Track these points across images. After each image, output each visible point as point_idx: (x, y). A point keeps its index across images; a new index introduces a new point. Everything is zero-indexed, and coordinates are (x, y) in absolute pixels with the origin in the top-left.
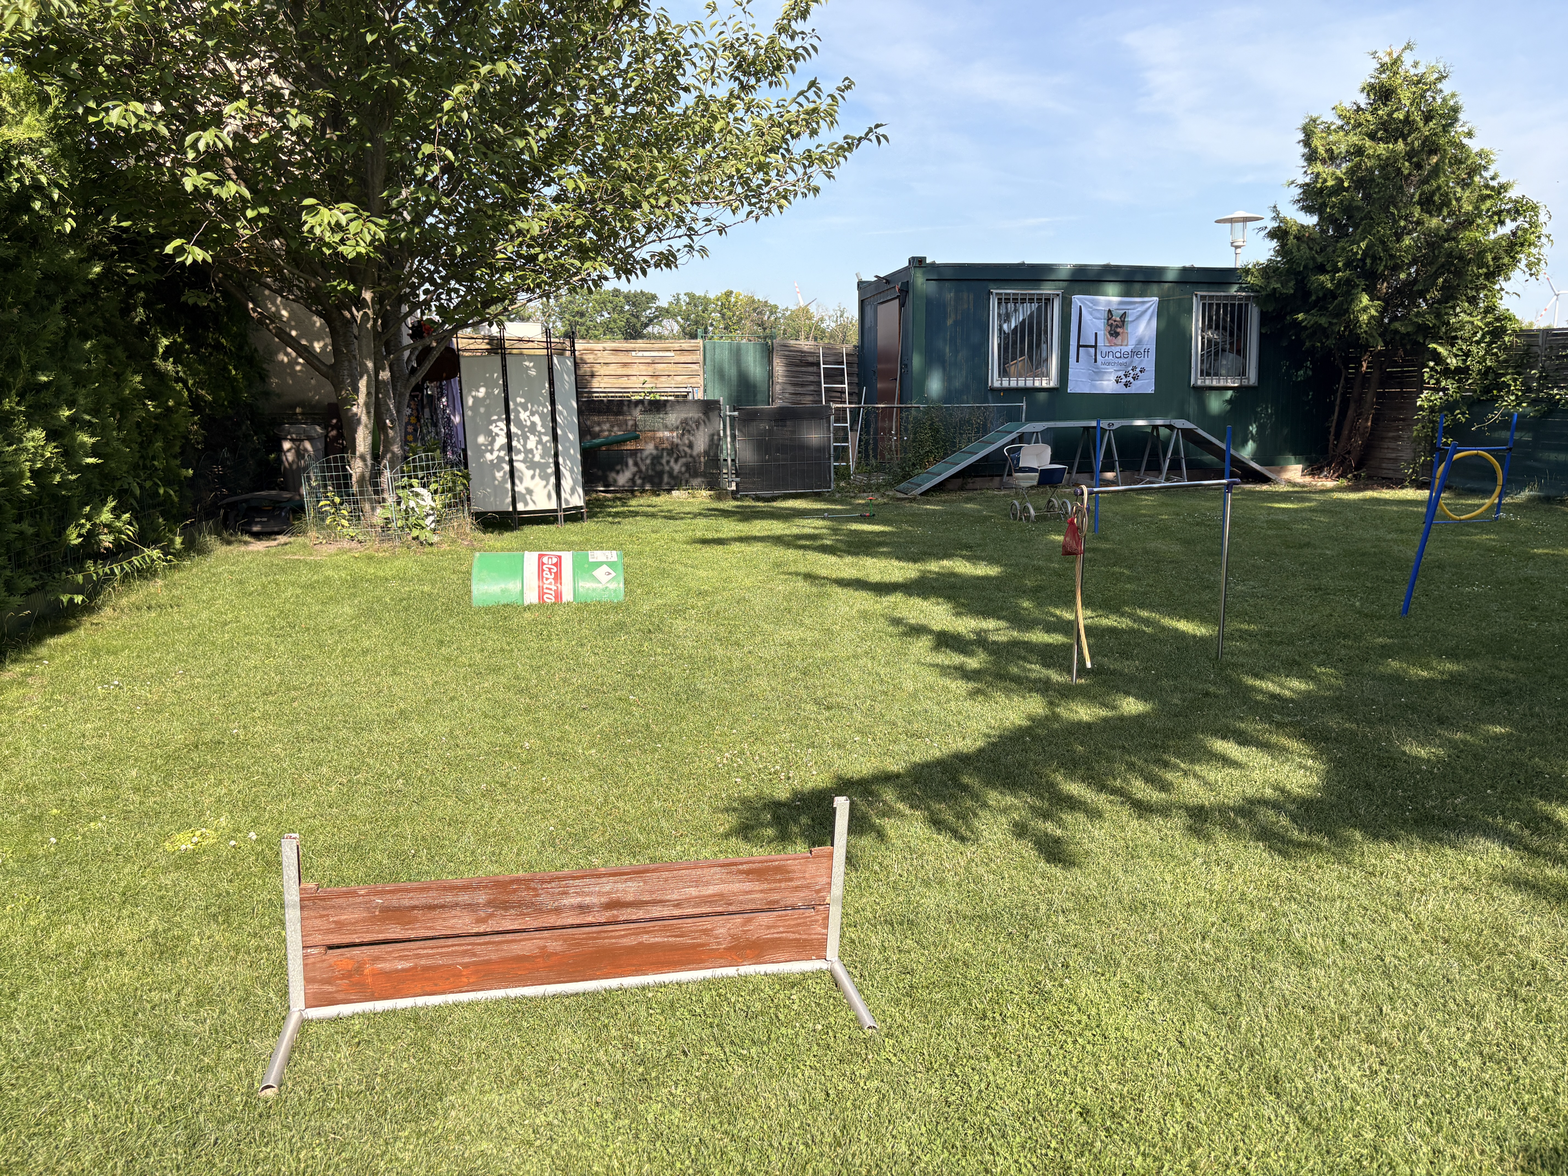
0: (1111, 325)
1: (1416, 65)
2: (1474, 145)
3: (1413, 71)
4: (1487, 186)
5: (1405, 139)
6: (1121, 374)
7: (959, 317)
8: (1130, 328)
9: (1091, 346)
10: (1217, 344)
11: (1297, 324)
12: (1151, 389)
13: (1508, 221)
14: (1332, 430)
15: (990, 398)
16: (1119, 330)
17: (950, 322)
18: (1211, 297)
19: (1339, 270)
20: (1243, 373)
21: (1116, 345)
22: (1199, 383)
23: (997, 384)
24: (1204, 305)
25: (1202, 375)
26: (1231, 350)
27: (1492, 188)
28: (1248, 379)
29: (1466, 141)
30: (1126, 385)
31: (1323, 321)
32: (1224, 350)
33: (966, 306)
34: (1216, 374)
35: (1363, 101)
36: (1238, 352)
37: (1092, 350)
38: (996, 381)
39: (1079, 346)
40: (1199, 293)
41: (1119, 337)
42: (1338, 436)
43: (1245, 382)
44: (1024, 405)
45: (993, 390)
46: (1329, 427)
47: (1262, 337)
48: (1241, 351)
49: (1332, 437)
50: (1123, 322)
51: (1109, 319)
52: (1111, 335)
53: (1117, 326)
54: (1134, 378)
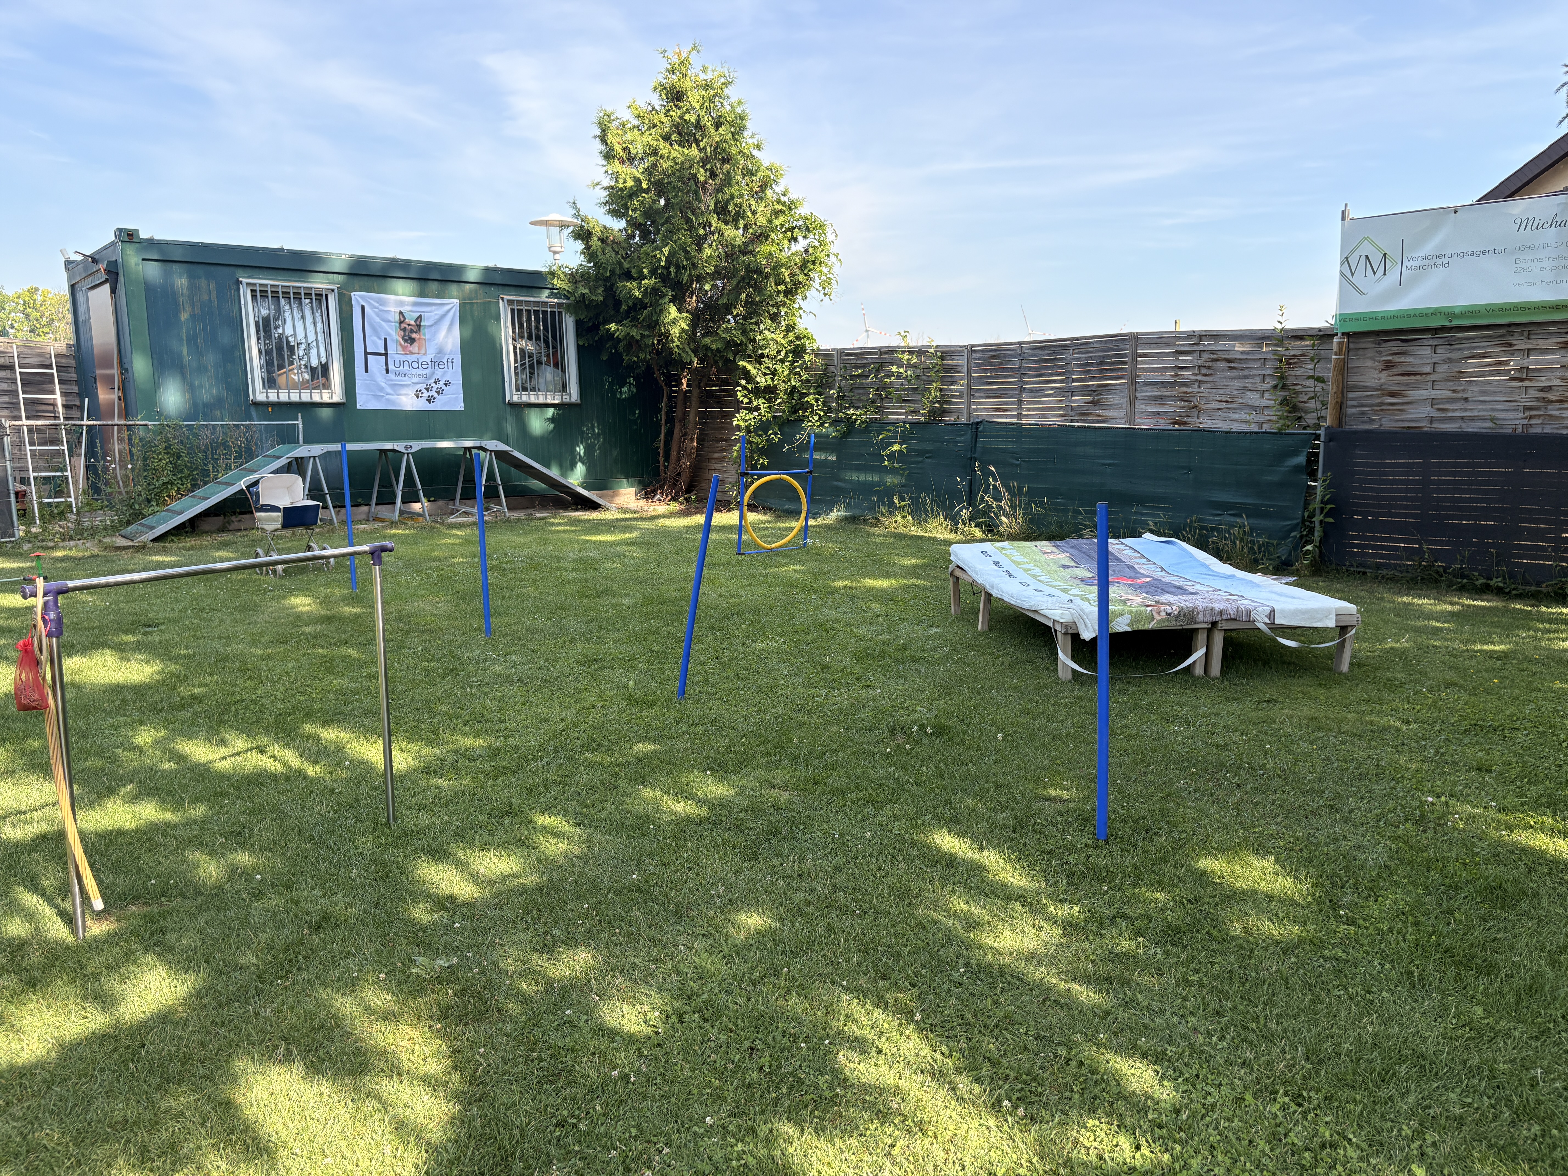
0: (404, 330)
1: (704, 70)
2: (764, 158)
3: (702, 76)
4: (779, 202)
5: (698, 145)
6: (422, 387)
7: (197, 311)
8: (426, 334)
9: (380, 354)
10: (530, 356)
11: (610, 335)
12: (460, 406)
13: (800, 238)
14: (661, 451)
15: (254, 413)
16: (414, 335)
17: (184, 316)
18: (520, 302)
19: (644, 277)
20: (564, 388)
21: (411, 353)
22: (515, 399)
23: (261, 397)
24: (512, 310)
25: (517, 390)
26: (548, 363)
27: (784, 204)
28: (570, 395)
29: (755, 153)
30: (429, 401)
31: (634, 332)
32: (539, 363)
33: (206, 297)
34: (533, 389)
35: (657, 102)
36: (556, 365)
37: (383, 359)
38: (259, 393)
39: (367, 353)
40: (506, 297)
41: (416, 344)
42: (667, 457)
43: (566, 399)
44: (300, 423)
45: (256, 404)
46: (658, 448)
47: (580, 349)
48: (559, 365)
49: (661, 459)
50: (419, 326)
52: (406, 341)
53: (412, 331)
54: (438, 392)
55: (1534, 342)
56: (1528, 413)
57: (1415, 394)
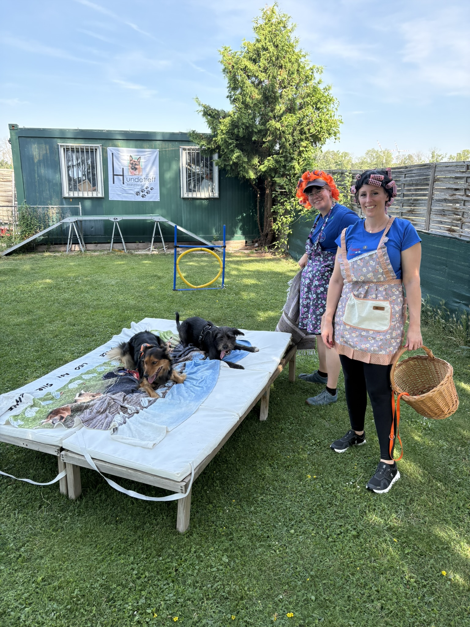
6: (140, 190)
7: (41, 158)
9: (120, 175)
12: (158, 199)
14: (258, 222)
15: (64, 202)
16: (137, 166)
17: (36, 161)
20: (211, 190)
21: (135, 175)
22: (186, 196)
23: (67, 195)
25: (187, 192)
26: (207, 178)
28: (214, 193)
30: (143, 197)
33: (45, 152)
37: (121, 177)
39: (114, 175)
40: (182, 147)
42: (262, 225)
43: (212, 196)
44: (80, 206)
45: (65, 198)
47: (220, 171)
50: (139, 162)
51: (131, 161)
52: (132, 169)
53: (136, 164)
54: (147, 193)
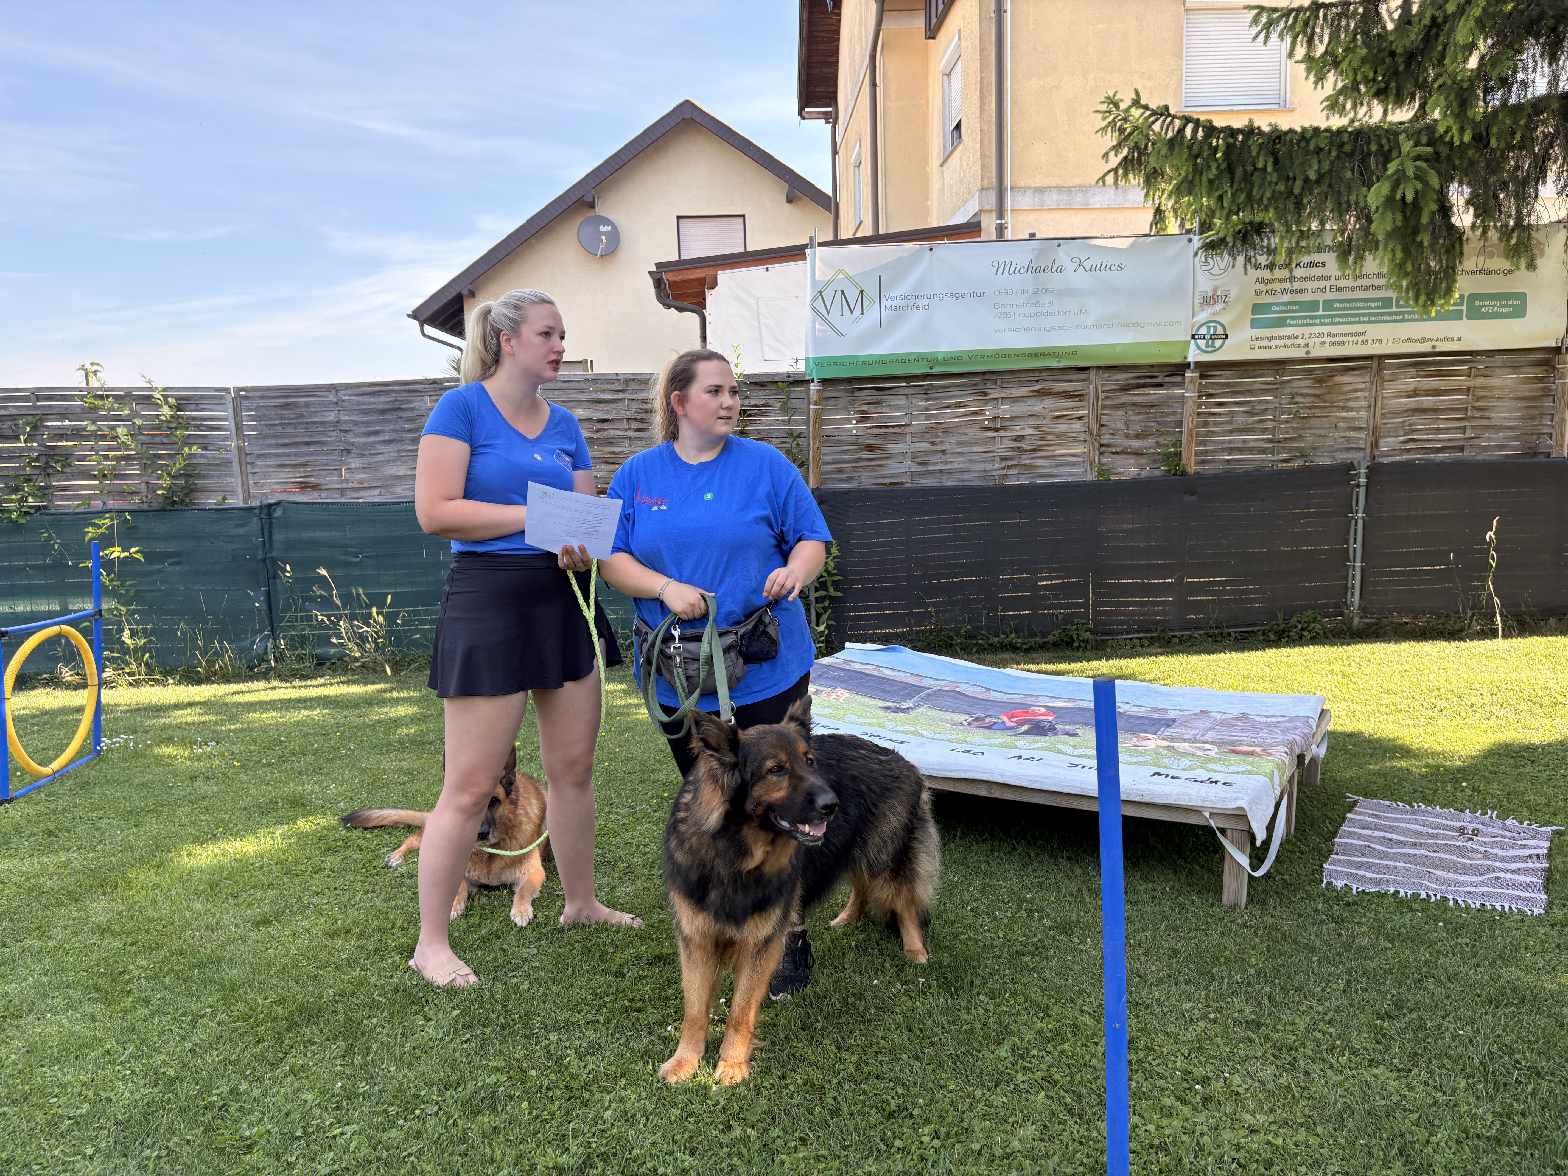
55: (1008, 391)
56: (1004, 464)
57: (893, 448)
